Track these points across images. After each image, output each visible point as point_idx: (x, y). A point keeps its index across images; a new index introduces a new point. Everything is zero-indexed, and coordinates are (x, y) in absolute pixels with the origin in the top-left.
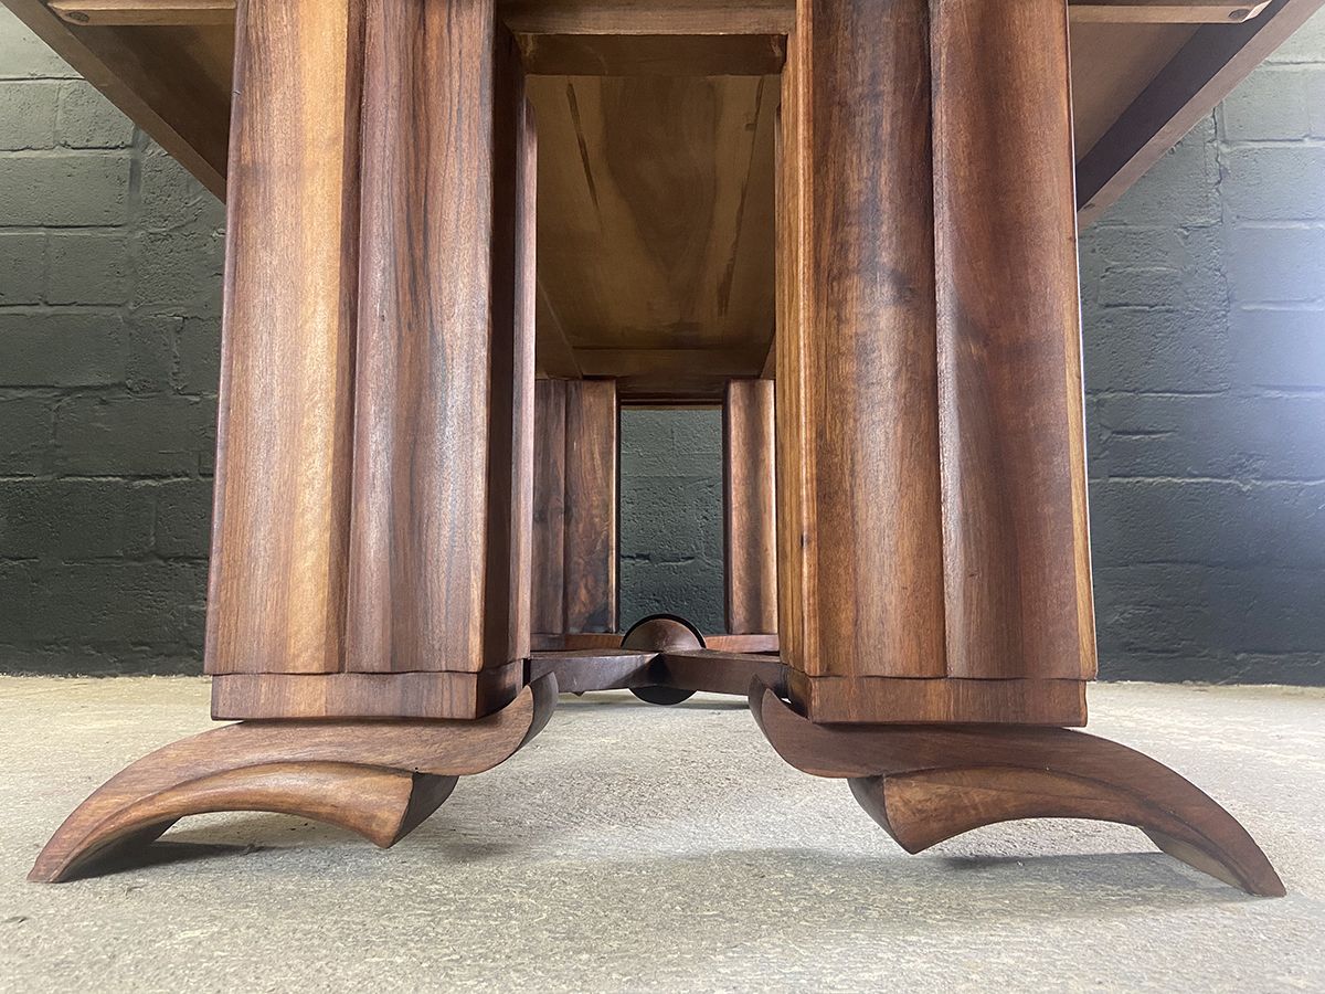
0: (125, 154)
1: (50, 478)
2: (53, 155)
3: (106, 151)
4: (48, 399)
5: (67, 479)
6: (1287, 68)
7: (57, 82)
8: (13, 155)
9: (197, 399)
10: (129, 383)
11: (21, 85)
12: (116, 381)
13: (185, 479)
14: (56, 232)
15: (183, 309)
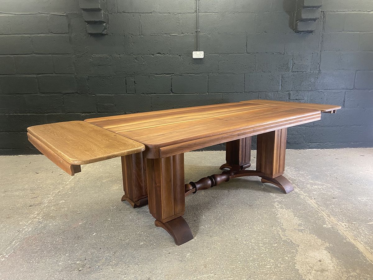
0: (67, 35)
1: (64, 113)
2: (49, 35)
3: (62, 34)
4: (60, 96)
5: (68, 114)
6: (341, 13)
7: (46, 15)
8: (39, 35)
9: (94, 96)
10: (78, 92)
11: (37, 16)
12: (75, 92)
13: (95, 113)
14: (54, 55)
15: (88, 75)
